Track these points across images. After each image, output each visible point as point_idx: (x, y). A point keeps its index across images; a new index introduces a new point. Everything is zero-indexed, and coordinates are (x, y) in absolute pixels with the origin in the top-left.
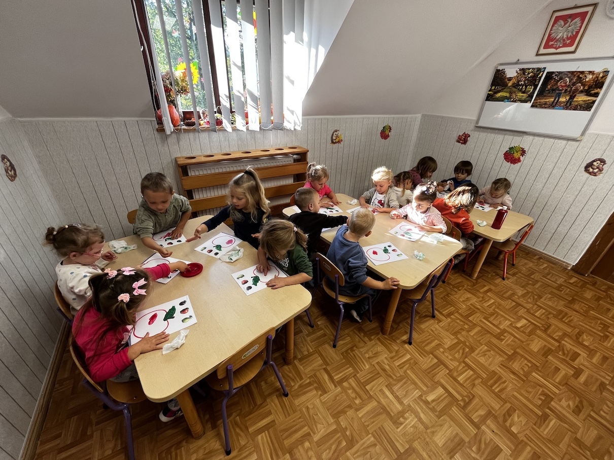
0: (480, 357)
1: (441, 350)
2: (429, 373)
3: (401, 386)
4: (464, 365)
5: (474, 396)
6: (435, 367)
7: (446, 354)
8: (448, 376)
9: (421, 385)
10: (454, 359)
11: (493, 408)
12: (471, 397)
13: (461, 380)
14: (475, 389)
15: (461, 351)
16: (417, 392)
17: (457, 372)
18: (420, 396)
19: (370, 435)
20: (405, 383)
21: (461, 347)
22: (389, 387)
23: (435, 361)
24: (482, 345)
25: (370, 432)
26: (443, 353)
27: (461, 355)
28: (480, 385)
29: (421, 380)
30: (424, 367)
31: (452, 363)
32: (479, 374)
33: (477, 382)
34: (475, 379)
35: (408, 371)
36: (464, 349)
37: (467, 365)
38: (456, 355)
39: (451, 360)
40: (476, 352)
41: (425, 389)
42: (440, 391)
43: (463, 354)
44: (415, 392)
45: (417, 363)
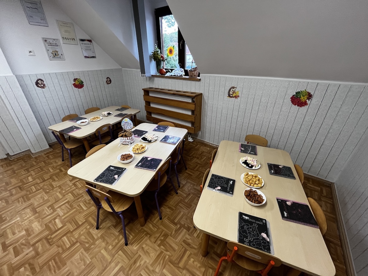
0: (80, 255)
1: (88, 227)
2: (72, 220)
3: (67, 207)
4: (74, 242)
5: (51, 245)
6: (76, 223)
7: (84, 230)
8: (69, 230)
9: (65, 216)
10: (80, 235)
11: (40, 257)
12: (51, 243)
13: (64, 239)
14: (56, 247)
15: (86, 240)
16: (62, 214)
17: (70, 236)
18: (59, 216)
19: (48, 198)
20: (69, 208)
21: (90, 241)
22: (68, 202)
23: (80, 223)
24: (91, 259)
25: (49, 198)
26: (86, 228)
27: (83, 240)
28: (57, 251)
29: (68, 216)
30: (77, 217)
31: (77, 233)
32: (66, 251)
33: (60, 249)
34: (62, 248)
35: (75, 209)
36: (88, 243)
37: (74, 244)
38: (83, 237)
39: (80, 233)
40: (84, 252)
41: (63, 218)
42: (60, 225)
43: (84, 242)
44: (62, 213)
45: (80, 213)
